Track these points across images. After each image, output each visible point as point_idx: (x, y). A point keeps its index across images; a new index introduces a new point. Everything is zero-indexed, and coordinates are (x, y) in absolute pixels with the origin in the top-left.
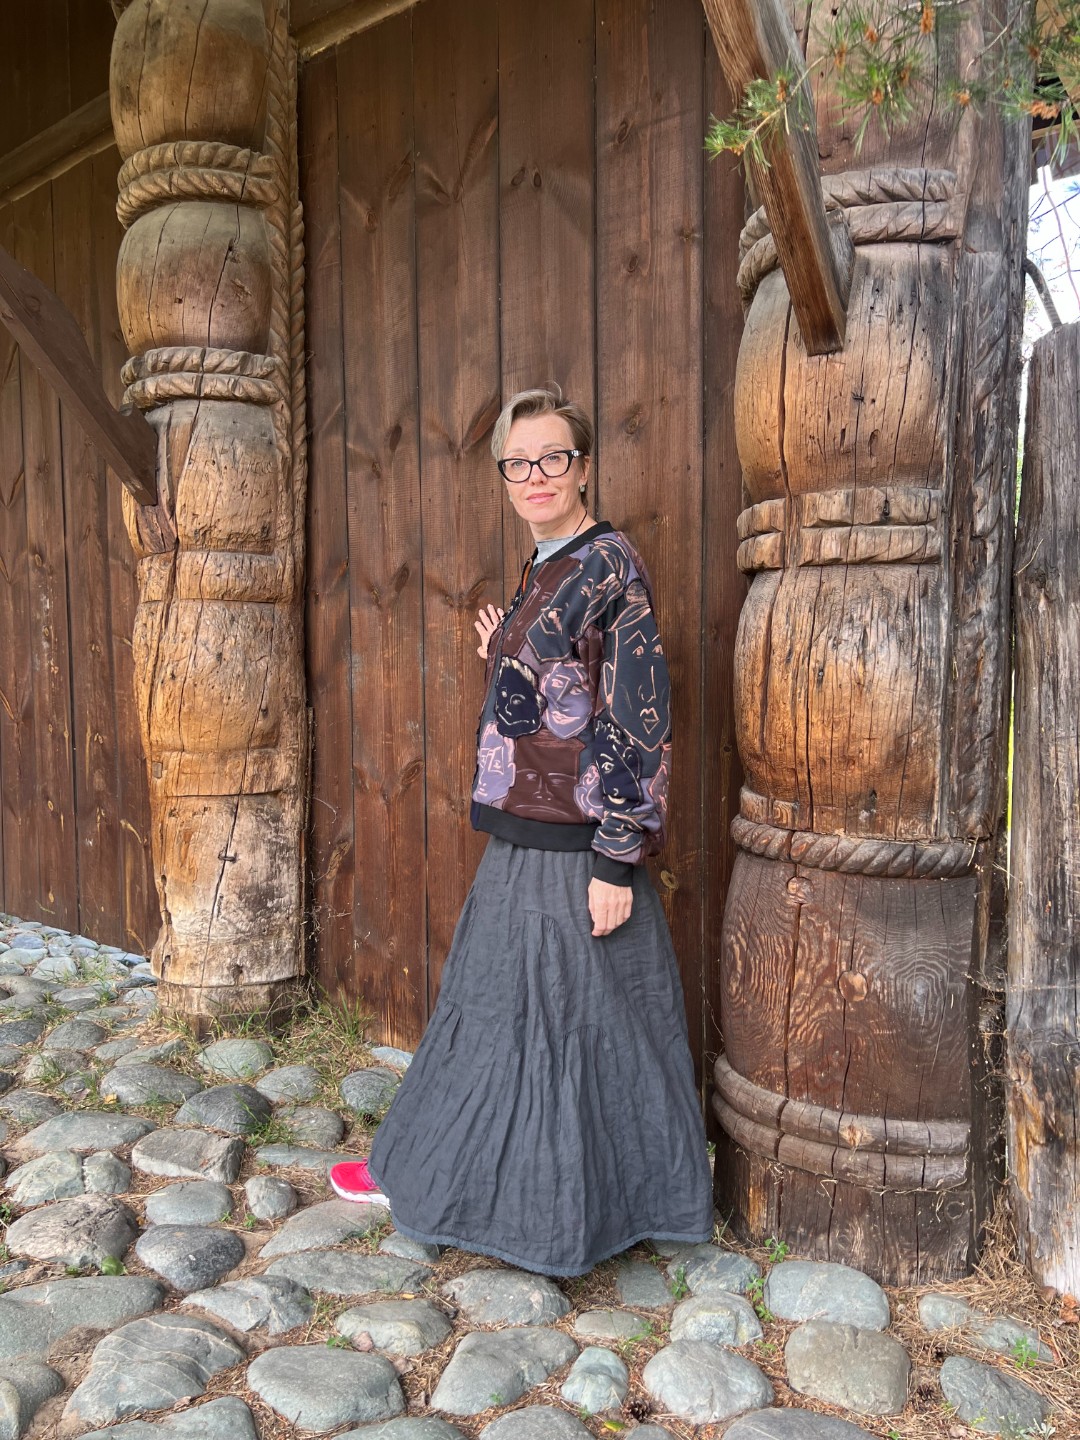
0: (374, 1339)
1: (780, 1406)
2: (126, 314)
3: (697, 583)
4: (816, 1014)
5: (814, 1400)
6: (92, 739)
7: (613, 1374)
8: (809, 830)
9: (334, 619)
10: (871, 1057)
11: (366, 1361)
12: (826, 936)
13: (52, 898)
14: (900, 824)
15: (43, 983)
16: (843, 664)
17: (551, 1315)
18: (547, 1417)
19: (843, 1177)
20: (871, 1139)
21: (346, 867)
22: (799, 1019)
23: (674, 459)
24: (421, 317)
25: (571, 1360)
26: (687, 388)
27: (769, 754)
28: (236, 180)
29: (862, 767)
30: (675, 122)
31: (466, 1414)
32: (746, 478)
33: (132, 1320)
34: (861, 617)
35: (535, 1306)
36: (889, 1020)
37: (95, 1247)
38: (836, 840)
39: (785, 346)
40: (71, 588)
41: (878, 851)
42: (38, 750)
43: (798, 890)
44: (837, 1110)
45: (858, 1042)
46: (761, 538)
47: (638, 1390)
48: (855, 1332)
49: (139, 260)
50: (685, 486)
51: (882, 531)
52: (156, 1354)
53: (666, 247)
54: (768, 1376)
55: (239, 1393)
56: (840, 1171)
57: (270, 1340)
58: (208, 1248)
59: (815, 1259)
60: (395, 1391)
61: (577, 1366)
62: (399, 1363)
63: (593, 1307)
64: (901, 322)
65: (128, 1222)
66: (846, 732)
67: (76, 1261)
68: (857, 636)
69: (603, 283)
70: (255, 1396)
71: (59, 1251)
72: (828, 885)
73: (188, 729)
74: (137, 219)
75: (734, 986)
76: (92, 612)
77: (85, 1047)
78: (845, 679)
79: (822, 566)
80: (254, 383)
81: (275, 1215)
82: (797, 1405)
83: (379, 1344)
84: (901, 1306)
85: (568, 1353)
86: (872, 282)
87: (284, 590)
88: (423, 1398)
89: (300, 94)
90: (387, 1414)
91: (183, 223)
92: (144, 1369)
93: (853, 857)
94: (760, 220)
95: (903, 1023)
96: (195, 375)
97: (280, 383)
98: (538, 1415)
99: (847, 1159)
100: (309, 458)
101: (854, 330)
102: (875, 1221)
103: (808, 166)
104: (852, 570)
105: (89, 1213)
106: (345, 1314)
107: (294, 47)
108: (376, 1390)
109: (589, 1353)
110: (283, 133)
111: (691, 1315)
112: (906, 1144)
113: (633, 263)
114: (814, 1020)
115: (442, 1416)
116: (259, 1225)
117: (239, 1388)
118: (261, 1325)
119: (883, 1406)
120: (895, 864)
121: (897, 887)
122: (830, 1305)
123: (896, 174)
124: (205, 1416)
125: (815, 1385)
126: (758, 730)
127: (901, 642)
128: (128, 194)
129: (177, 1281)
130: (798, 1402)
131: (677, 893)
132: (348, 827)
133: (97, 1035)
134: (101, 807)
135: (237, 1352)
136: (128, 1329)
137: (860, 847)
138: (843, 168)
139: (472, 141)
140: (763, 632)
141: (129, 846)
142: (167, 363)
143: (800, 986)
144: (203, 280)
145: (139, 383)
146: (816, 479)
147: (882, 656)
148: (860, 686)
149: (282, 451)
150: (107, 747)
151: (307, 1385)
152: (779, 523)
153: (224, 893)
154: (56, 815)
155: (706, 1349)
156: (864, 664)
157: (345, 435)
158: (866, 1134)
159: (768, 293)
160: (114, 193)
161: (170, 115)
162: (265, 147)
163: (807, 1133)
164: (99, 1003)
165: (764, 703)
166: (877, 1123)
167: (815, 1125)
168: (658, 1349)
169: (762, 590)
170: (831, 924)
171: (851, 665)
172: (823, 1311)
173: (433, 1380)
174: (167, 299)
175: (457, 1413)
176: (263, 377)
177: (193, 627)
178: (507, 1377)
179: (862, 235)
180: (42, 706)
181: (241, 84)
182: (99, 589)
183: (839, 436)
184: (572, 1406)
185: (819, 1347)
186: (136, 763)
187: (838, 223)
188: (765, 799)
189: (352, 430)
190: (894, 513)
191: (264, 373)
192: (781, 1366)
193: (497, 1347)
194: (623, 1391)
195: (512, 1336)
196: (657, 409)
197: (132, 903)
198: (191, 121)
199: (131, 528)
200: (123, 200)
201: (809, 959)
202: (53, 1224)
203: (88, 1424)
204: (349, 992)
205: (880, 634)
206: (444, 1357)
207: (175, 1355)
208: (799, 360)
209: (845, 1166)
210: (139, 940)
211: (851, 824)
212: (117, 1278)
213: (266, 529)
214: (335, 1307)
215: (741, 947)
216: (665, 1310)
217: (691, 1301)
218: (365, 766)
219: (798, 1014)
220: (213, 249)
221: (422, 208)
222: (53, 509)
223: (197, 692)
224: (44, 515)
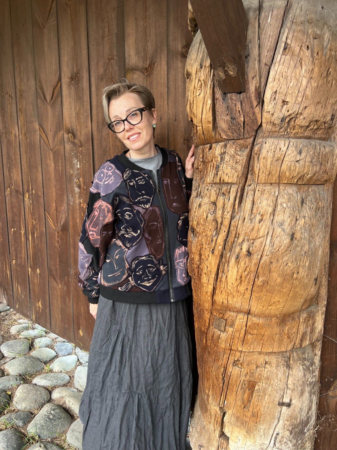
73: (259, 298)
153: (280, 431)
177: (270, 210)
222: (82, 104)
223: (273, 269)
224: (75, 109)
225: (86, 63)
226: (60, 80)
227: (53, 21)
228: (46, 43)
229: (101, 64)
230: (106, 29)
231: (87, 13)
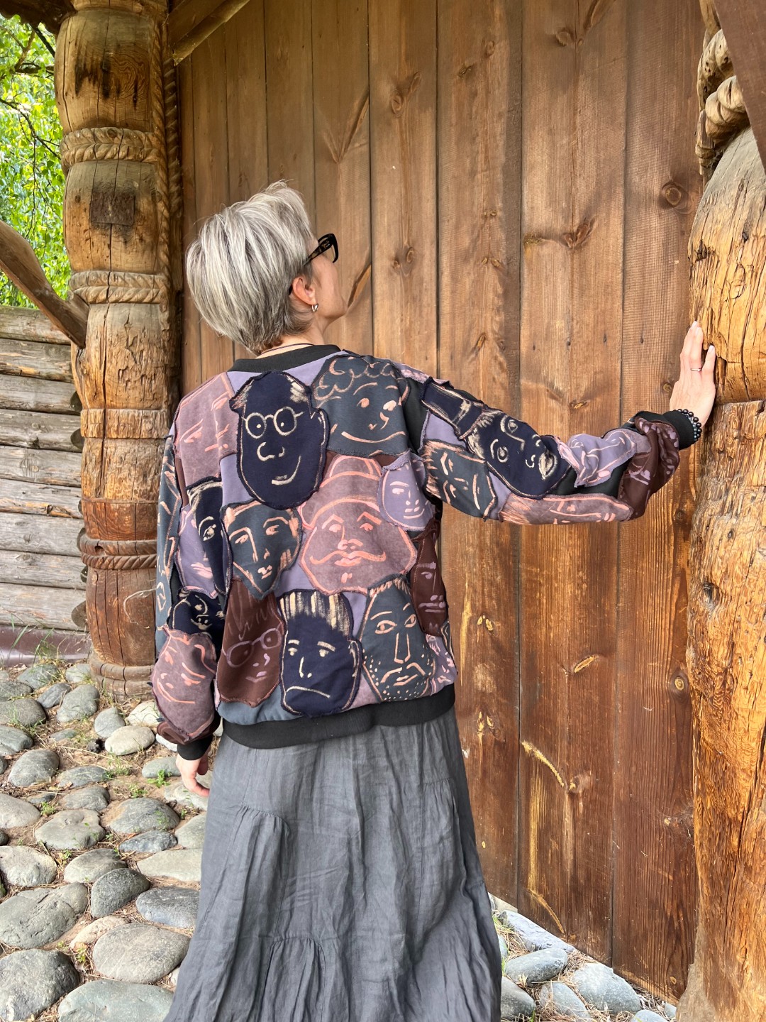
222: (418, 312)
224: (402, 320)
225: (432, 226)
226: (370, 262)
227: (361, 146)
228: (342, 189)
229: (465, 228)
230: (481, 157)
231: (437, 127)
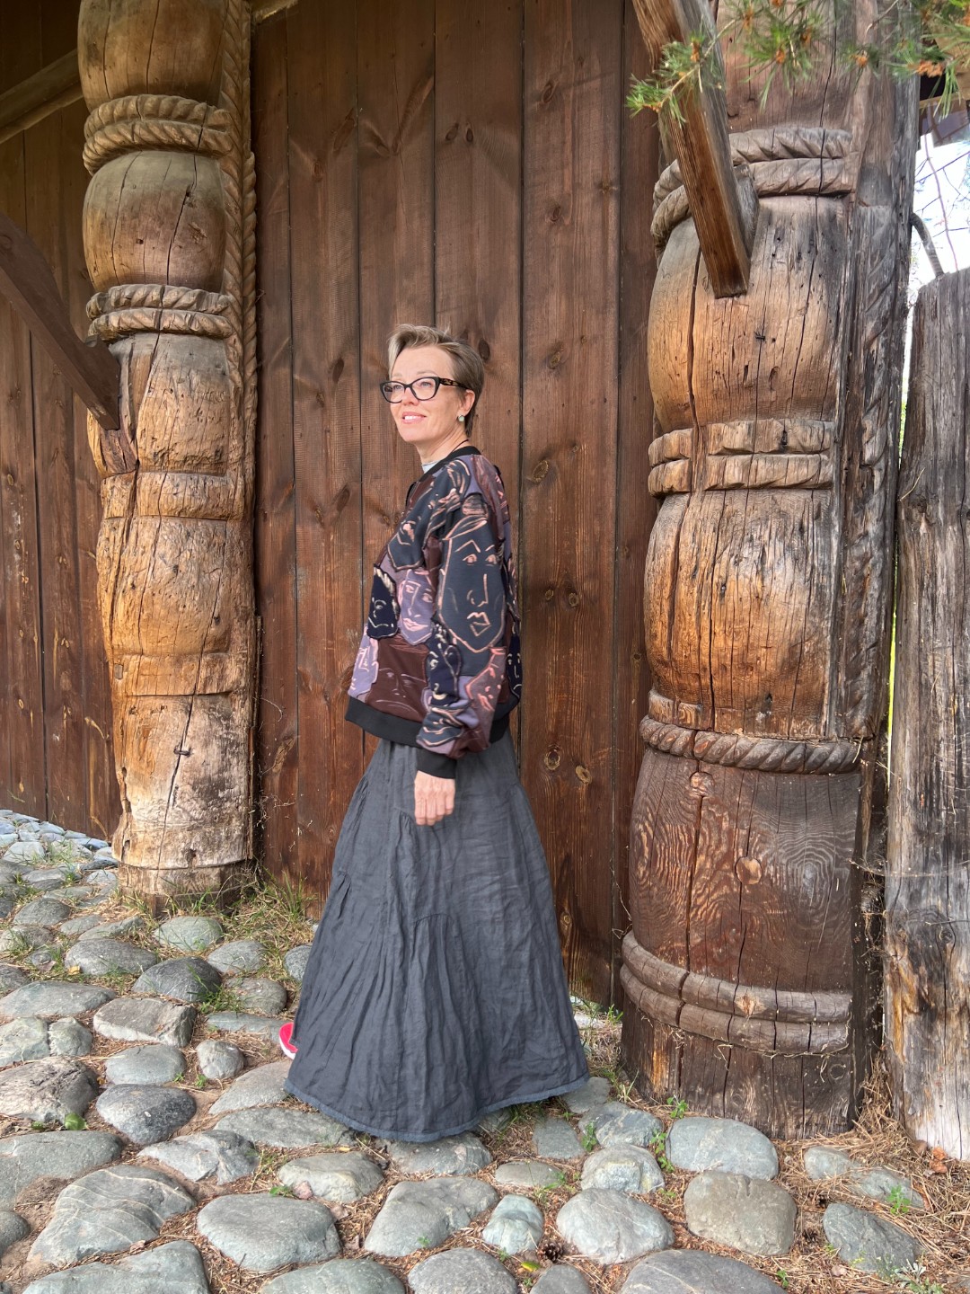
0: (313, 1188)
1: (680, 1247)
2: (92, 253)
3: (611, 506)
4: (715, 895)
5: (711, 1242)
6: (59, 643)
7: (530, 1220)
8: (711, 729)
9: (280, 535)
10: (764, 934)
11: (305, 1208)
12: (725, 825)
13: (22, 788)
14: (793, 725)
15: (14, 865)
16: (743, 580)
17: (473, 1166)
18: (470, 1258)
19: (737, 1041)
20: (763, 1008)
21: (291, 762)
22: (700, 900)
23: (592, 393)
24: (362, 260)
25: (492, 1207)
26: (604, 328)
27: (675, 661)
28: (193, 131)
29: (759, 673)
30: (596, 84)
31: (396, 1256)
32: (658, 409)
33: (92, 1171)
34: (760, 537)
35: (460, 1158)
36: (781, 901)
37: (59, 1105)
38: (735, 738)
39: (694, 289)
40: (41, 505)
41: (772, 749)
42: (10, 653)
43: (700, 784)
44: (733, 982)
45: (752, 921)
46: (671, 464)
47: (552, 1234)
48: (747, 1181)
49: (103, 204)
50: (602, 417)
51: (780, 460)
52: (113, 1203)
53: (586, 199)
54: (669, 1221)
55: (190, 1237)
56: (736, 1037)
57: (218, 1189)
58: (163, 1105)
59: (711, 1115)
60: (332, 1235)
61: (497, 1212)
62: (336, 1209)
63: (511, 1159)
64: (800, 269)
65: (90, 1082)
66: (745, 641)
67: (40, 1118)
68: (757, 554)
69: (529, 231)
70: (205, 1241)
71: (26, 1108)
72: (727, 779)
73: (147, 634)
74: (102, 166)
75: (642, 870)
76: (60, 527)
77: (52, 923)
78: (745, 593)
79: (725, 490)
80: (209, 319)
81: (224, 1076)
82: (695, 1248)
83: (317, 1192)
84: (788, 1158)
85: (489, 1200)
86: (774, 231)
87: (235, 509)
88: (357, 1241)
89: (253, 53)
90: (325, 1256)
91: (144, 169)
92: (102, 1215)
93: (750, 754)
94: (673, 174)
95: (793, 903)
96: (155, 310)
97: (233, 319)
98: (462, 1256)
99: (741, 1026)
100: (259, 388)
101: (758, 274)
102: (766, 1082)
103: (718, 124)
104: (752, 494)
105: (53, 1074)
106: (287, 1165)
107: (248, 10)
108: (315, 1234)
109: (508, 1200)
110: (237, 88)
111: (600, 1166)
112: (794, 1013)
113: (557, 212)
114: (713, 901)
115: (375, 1258)
116: (209, 1084)
117: (189, 1232)
118: (211, 1176)
119: (772, 1248)
120: (788, 761)
121: (790, 782)
122: (725, 1157)
123: (797, 133)
124: (158, 1258)
125: (712, 1229)
126: (665, 639)
127: (796, 560)
128: (94, 142)
129: (134, 1136)
130: (696, 1244)
131: (591, 786)
132: (292, 725)
133: (62, 912)
134: (67, 706)
135: (188, 1199)
136: (88, 1180)
137: (758, 745)
138: (749, 126)
139: (411, 98)
140: (671, 550)
141: (93, 741)
142: (129, 299)
143: (701, 871)
144: (162, 223)
145: (103, 317)
146: (721, 411)
147: (778, 573)
148: (759, 599)
149: (234, 382)
150: (73, 651)
151: (252, 1230)
152: (687, 452)
153: (179, 784)
154: (26, 712)
155: (614, 1196)
156: (763, 580)
157: (292, 367)
158: (758, 1003)
159: (679, 241)
160: (81, 142)
161: (132, 71)
162: (220, 100)
163: (706, 1003)
164: (64, 884)
165: (672, 615)
166: (769, 994)
167: (713, 995)
168: (570, 1196)
169: (670, 512)
170: (730, 815)
171: (751, 580)
172: (719, 1162)
173: (367, 1225)
174: (129, 240)
175: (388, 1255)
176: (217, 313)
177: (151, 541)
178: (434, 1222)
179: (765, 188)
180: (14, 613)
181: (199, 43)
182: (66, 507)
183: (742, 372)
184: (492, 1248)
185: (715, 1195)
186: (100, 666)
187: (745, 177)
188: (671, 702)
189: (298, 362)
190: (791, 442)
191: (218, 310)
192: (680, 1212)
193: (425, 1195)
194: (538, 1235)
195: (438, 1185)
196: (576, 347)
197: (95, 792)
198: (152, 76)
199: (96, 451)
200: (89, 148)
201: (709, 846)
202: (20, 1083)
203: (51, 1266)
204: (293, 875)
205: (778, 553)
206: (377, 1204)
207: (133, 1203)
208: (707, 302)
209: (739, 1032)
210: (101, 827)
211: (749, 725)
212: (80, 1133)
213: (219, 453)
214: (278, 1158)
215: (648, 835)
216: (577, 1161)
217: (600, 1153)
218: (309, 670)
219: (699, 896)
220: (172, 194)
221: (364, 160)
222: (23, 431)
223: (155, 601)
224: (15, 438)
229: (45, 380)
